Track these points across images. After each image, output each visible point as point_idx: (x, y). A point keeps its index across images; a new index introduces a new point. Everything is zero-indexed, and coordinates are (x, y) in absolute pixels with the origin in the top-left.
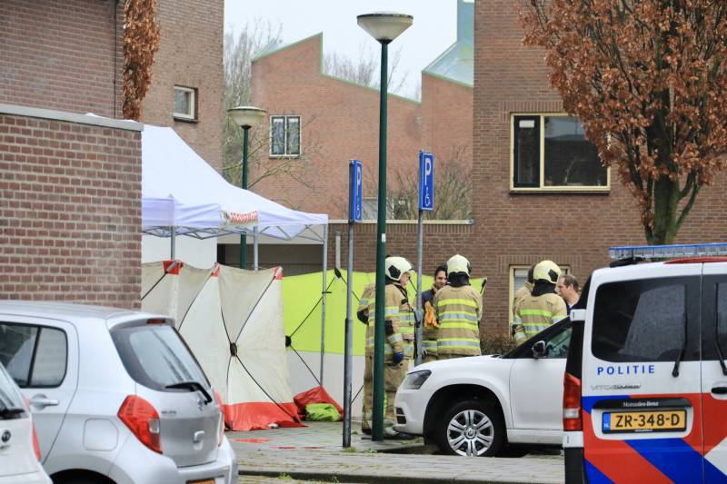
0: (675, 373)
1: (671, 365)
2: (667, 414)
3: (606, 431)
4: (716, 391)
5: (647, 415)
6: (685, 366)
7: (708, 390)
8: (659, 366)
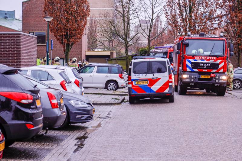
0: (146, 76)
1: (145, 74)
2: (145, 82)
3: (135, 84)
4: (152, 78)
5: (142, 82)
6: (147, 74)
7: (151, 78)
8: (143, 74)
